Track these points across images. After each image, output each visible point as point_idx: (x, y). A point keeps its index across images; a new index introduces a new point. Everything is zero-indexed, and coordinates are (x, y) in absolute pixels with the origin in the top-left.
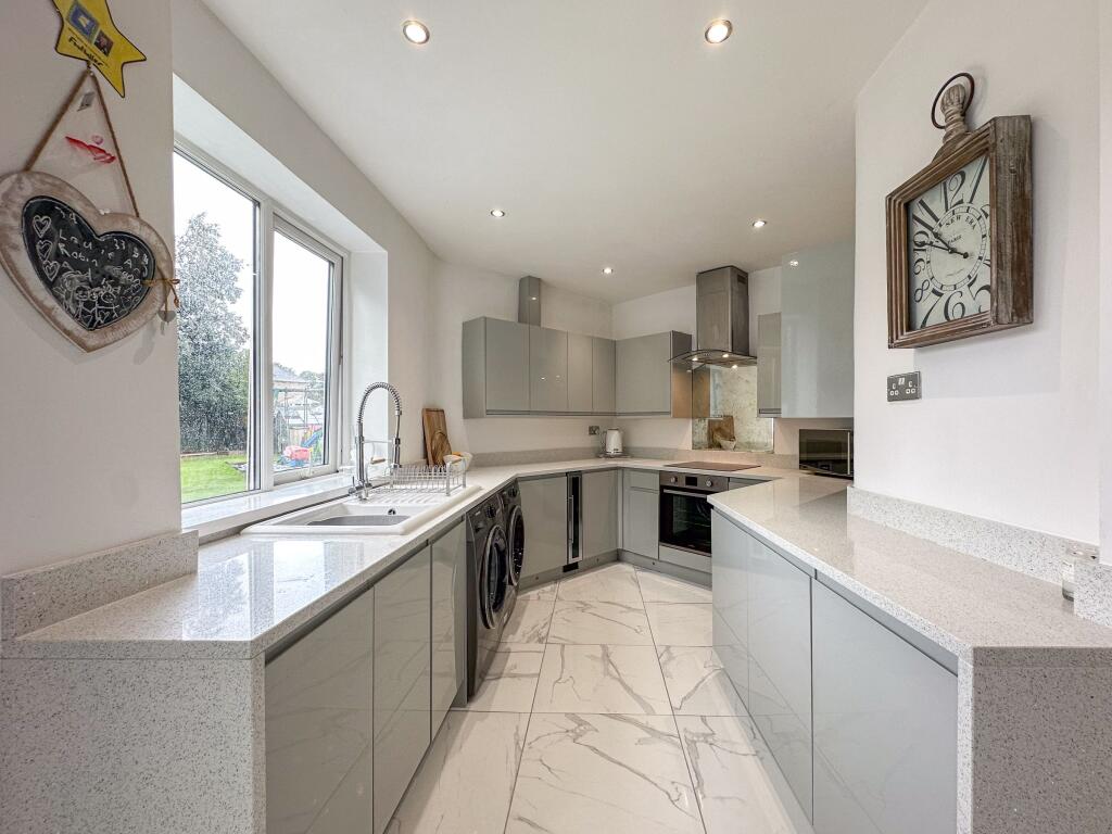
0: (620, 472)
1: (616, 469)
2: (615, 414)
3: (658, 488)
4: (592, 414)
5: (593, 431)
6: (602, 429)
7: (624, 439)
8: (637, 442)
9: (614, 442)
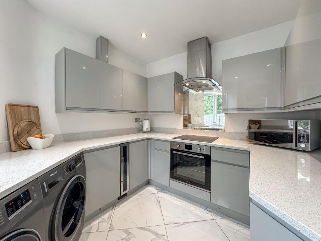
0: (150, 141)
1: (148, 139)
2: (147, 112)
3: (169, 150)
4: (136, 112)
5: (137, 120)
6: (141, 119)
7: (151, 124)
8: (157, 125)
9: (146, 126)
